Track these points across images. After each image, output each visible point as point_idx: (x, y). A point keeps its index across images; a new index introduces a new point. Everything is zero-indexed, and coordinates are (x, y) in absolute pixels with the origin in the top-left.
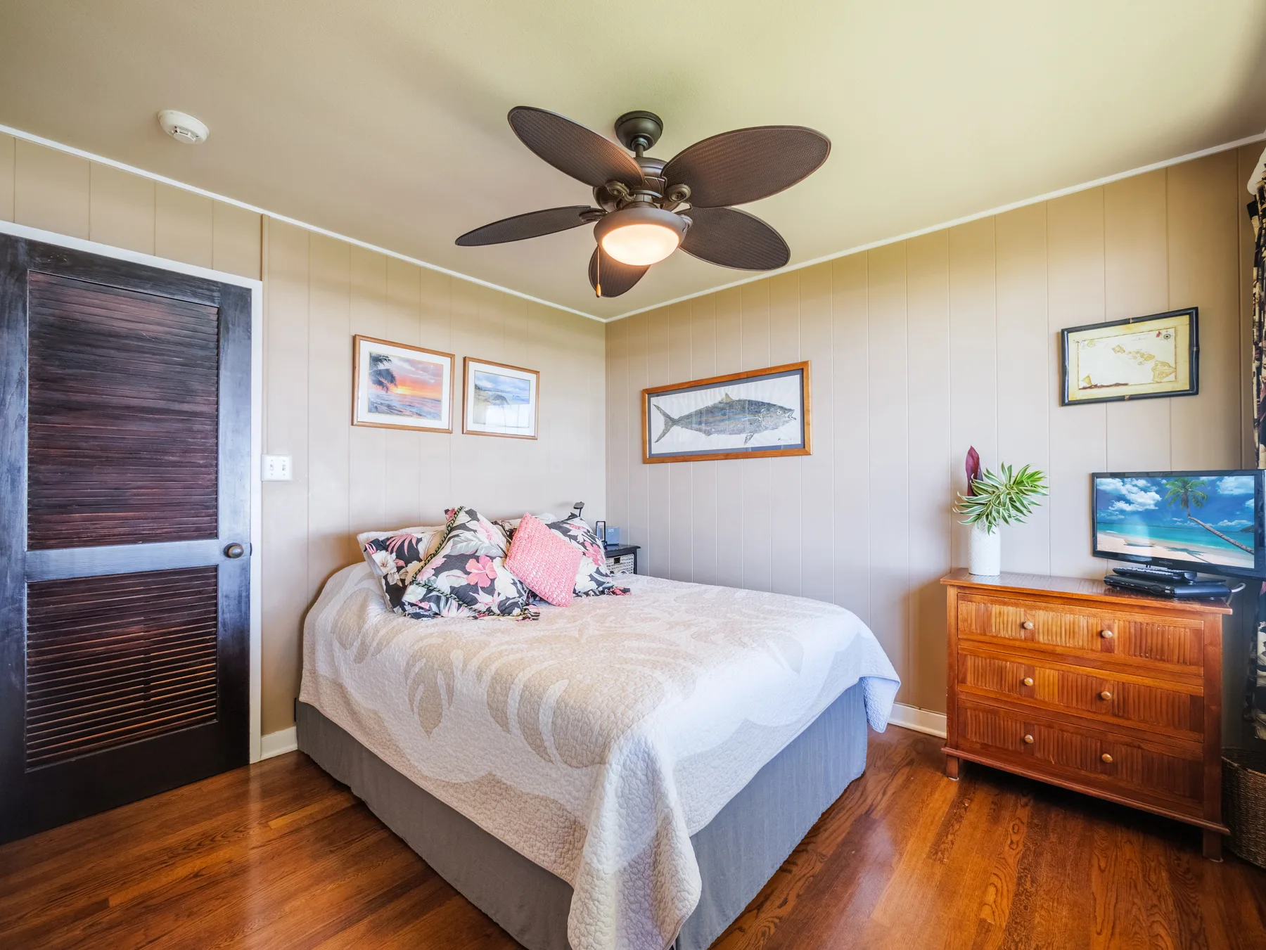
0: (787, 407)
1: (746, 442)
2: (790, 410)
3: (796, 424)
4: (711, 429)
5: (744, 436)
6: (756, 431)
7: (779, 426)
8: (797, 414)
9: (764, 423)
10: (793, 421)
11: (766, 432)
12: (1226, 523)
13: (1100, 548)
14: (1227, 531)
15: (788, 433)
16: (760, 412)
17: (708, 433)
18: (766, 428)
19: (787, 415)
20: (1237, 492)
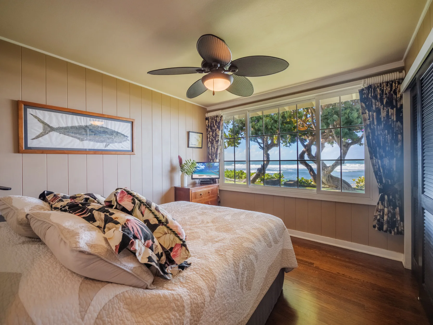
0: (125, 135)
1: (105, 147)
2: (127, 136)
3: (129, 142)
4: (84, 138)
5: (105, 144)
6: (111, 143)
7: (122, 142)
8: (130, 138)
9: (115, 140)
10: (128, 141)
11: (116, 144)
12: (215, 170)
13: (193, 177)
14: (215, 172)
15: (126, 145)
16: (113, 135)
17: (82, 140)
18: (116, 142)
19: (125, 138)
20: (217, 165)
